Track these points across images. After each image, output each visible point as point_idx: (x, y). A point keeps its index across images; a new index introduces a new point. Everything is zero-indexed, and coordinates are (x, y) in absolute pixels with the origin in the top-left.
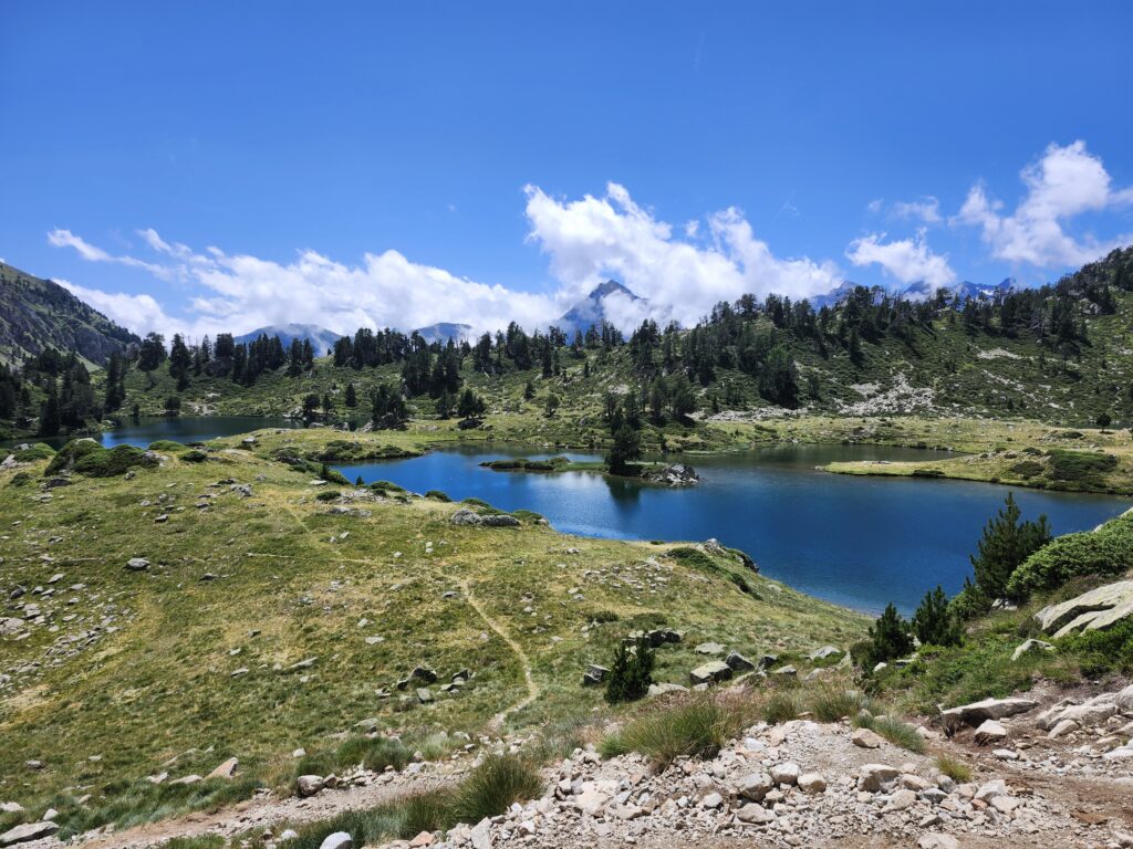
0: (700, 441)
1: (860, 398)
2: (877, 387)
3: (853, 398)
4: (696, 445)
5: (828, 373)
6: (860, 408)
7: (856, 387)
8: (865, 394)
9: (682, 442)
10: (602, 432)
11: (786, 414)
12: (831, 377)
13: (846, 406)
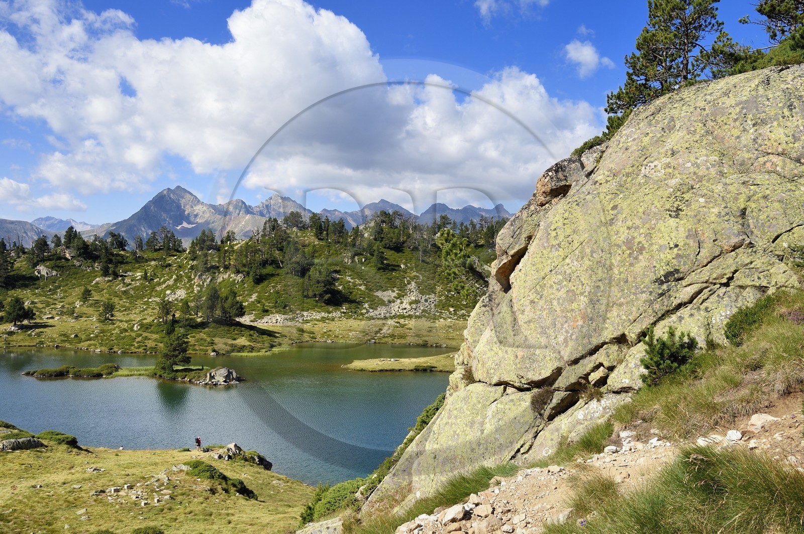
0: (247, 343)
1: (382, 303)
2: (395, 294)
3: (376, 303)
4: (242, 348)
5: (358, 282)
6: (382, 311)
7: (379, 294)
8: (386, 299)
9: (232, 345)
10: (155, 336)
11: (323, 318)
12: (360, 285)
13: (371, 310)
